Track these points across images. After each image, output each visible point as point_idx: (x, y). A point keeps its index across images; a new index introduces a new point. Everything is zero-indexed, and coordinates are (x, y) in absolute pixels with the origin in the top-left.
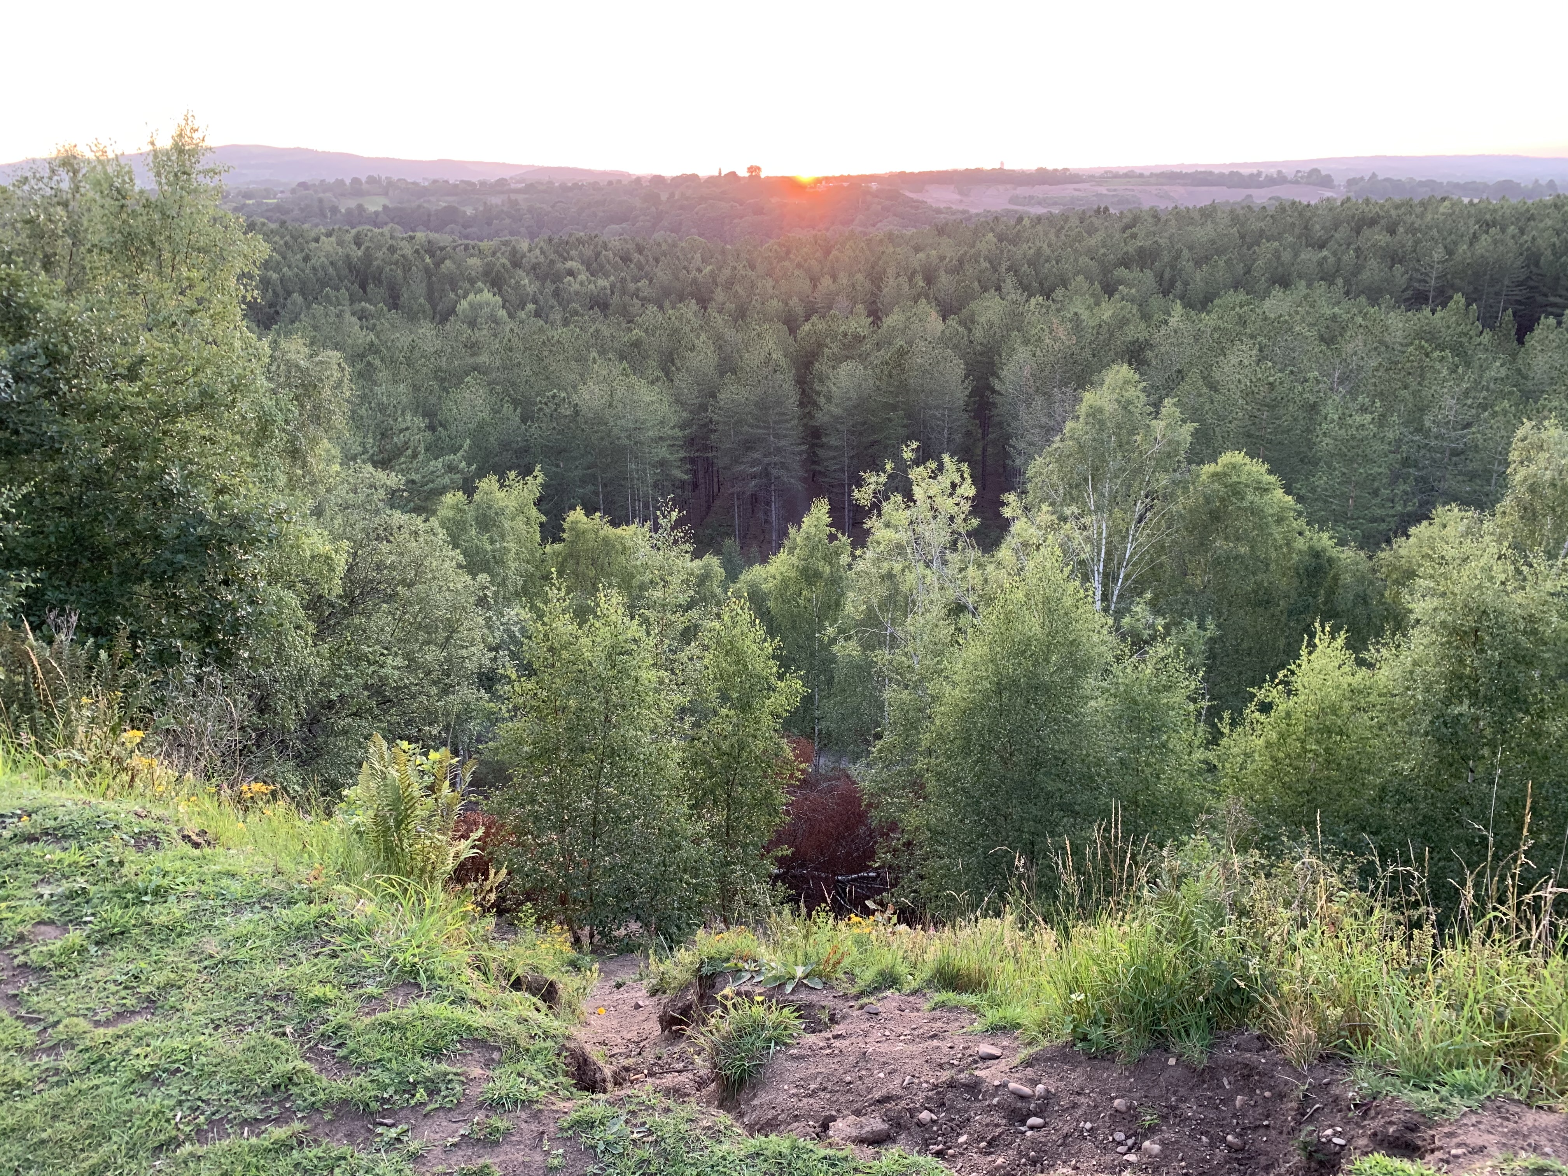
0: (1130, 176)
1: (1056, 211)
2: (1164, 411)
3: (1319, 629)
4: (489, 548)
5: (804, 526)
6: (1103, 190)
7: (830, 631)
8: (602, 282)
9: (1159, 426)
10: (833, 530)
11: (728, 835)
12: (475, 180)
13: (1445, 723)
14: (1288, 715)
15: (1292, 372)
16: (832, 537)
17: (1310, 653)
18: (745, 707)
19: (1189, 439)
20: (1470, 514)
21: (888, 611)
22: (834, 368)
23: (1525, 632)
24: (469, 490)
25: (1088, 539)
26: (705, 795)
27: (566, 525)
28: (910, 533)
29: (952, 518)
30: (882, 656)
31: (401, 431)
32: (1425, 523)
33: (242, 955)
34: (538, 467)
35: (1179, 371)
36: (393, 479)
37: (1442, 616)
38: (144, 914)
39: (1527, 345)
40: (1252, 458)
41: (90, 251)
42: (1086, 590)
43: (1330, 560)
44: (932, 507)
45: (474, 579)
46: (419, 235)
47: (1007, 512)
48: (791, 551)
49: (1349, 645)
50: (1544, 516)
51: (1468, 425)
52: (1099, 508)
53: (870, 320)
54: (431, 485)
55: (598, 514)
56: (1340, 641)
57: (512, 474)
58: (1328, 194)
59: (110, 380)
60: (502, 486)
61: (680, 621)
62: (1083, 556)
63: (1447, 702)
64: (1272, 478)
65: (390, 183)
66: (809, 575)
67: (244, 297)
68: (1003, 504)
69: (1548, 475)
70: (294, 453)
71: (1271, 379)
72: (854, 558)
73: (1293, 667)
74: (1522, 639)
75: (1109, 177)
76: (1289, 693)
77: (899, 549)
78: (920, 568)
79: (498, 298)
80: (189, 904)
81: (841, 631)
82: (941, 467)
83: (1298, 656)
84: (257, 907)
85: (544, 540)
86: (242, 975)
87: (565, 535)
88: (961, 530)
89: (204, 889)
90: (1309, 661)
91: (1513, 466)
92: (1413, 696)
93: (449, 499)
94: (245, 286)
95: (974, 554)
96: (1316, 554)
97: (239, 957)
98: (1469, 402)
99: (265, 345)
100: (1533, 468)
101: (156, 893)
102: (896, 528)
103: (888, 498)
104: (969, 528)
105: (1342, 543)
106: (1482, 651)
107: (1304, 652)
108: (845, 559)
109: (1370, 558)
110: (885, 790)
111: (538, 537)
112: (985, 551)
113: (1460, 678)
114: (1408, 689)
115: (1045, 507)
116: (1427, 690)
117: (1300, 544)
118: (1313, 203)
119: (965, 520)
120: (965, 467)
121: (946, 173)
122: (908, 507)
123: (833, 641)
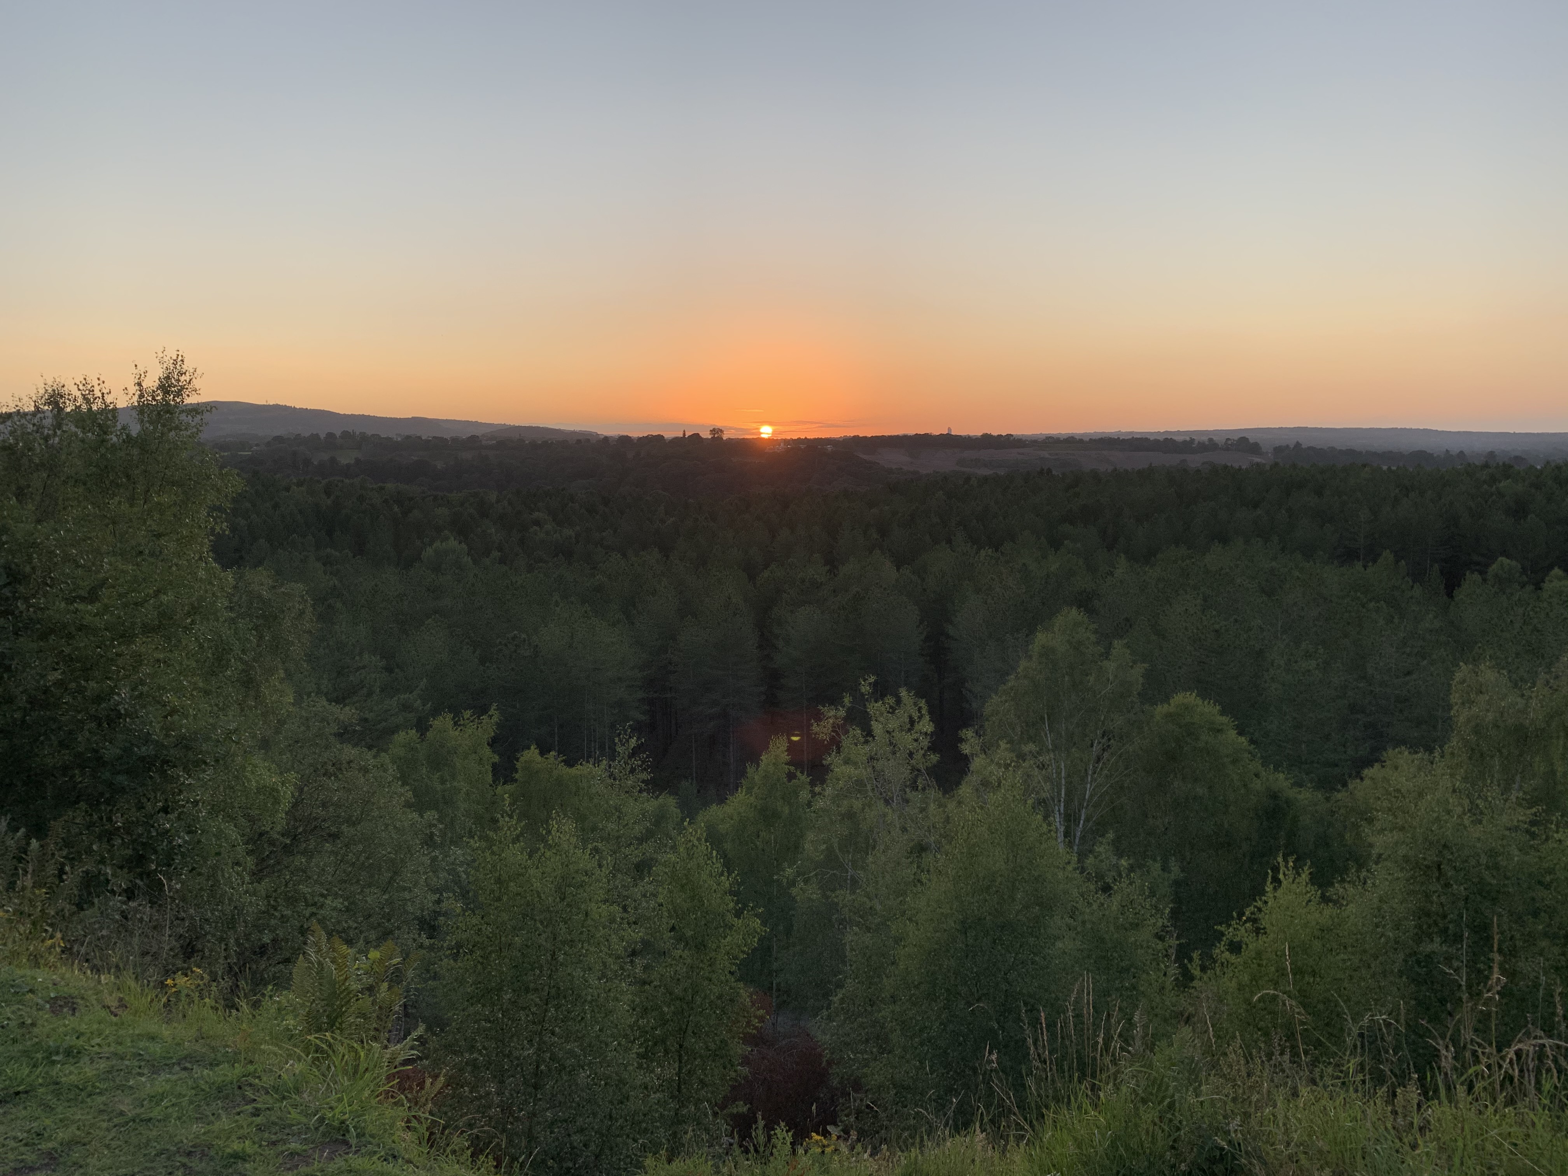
0: (1071, 442)
1: (1002, 472)
2: (1114, 652)
3: (1282, 864)
4: (439, 787)
5: (763, 765)
6: (1045, 454)
7: (789, 872)
8: (568, 532)
9: (1111, 666)
10: (792, 768)
11: (679, 1090)
12: (447, 436)
13: (1418, 962)
14: (1259, 954)
15: (1236, 621)
16: (791, 776)
17: (1275, 889)
18: (700, 947)
19: (1141, 680)
20: (1420, 755)
21: (848, 852)
22: (792, 612)
23: (1487, 867)
24: (422, 727)
25: (1047, 779)
26: (655, 1044)
27: (518, 765)
28: (869, 770)
29: (911, 754)
30: (843, 896)
31: (358, 669)
32: (1377, 766)
33: (156, 1113)
34: (494, 706)
35: (1127, 620)
36: (347, 714)
37: (1402, 851)
38: (54, 1073)
39: (1456, 599)
40: (1204, 699)
41: (65, 483)
42: (1049, 824)
43: (1288, 802)
44: (891, 744)
45: (422, 817)
46: (390, 486)
47: (966, 749)
48: (749, 791)
49: (1314, 879)
50: (1492, 757)
51: (1409, 673)
52: (1056, 748)
53: (827, 568)
54: (384, 724)
55: (553, 753)
56: (1305, 876)
57: (467, 714)
58: (1257, 460)
59: (70, 601)
60: (455, 724)
61: (635, 854)
62: (1044, 795)
63: (1418, 940)
64: (1224, 719)
65: (364, 437)
66: (767, 816)
67: (213, 529)
68: (961, 740)
69: (1490, 716)
70: (248, 682)
71: (1217, 627)
72: (814, 794)
73: (1259, 904)
74: (1486, 875)
75: (1051, 442)
76: (1258, 931)
77: (860, 784)
78: (881, 804)
79: (464, 546)
80: (103, 1065)
81: (799, 874)
82: (899, 701)
83: (1263, 893)
84: (177, 1068)
85: (495, 780)
86: (154, 1133)
87: (517, 776)
88: (921, 767)
89: (120, 1050)
90: (1275, 897)
91: (1456, 708)
92: (1383, 935)
93: (401, 737)
94: (215, 519)
95: (934, 793)
96: (1274, 796)
97: (152, 1115)
98: (1408, 650)
99: (229, 577)
100: (1475, 710)
101: (68, 1053)
102: (855, 764)
103: (847, 732)
104: (929, 764)
105: (1299, 784)
106: (1447, 885)
107: (1269, 888)
108: (804, 795)
109: (1328, 799)
110: (847, 1044)
111: (489, 778)
112: (945, 792)
113: (1428, 915)
114: (1377, 926)
115: (1003, 744)
116: (1397, 927)
117: (1257, 785)
118: (1244, 467)
119: (924, 755)
120: (922, 703)
121: (897, 437)
122: (866, 742)
123: (793, 883)
